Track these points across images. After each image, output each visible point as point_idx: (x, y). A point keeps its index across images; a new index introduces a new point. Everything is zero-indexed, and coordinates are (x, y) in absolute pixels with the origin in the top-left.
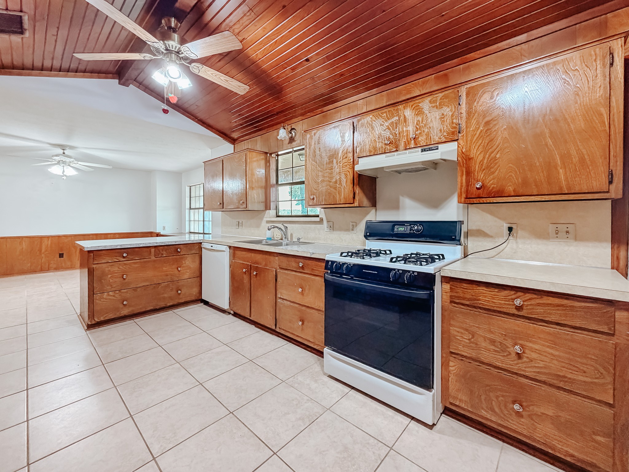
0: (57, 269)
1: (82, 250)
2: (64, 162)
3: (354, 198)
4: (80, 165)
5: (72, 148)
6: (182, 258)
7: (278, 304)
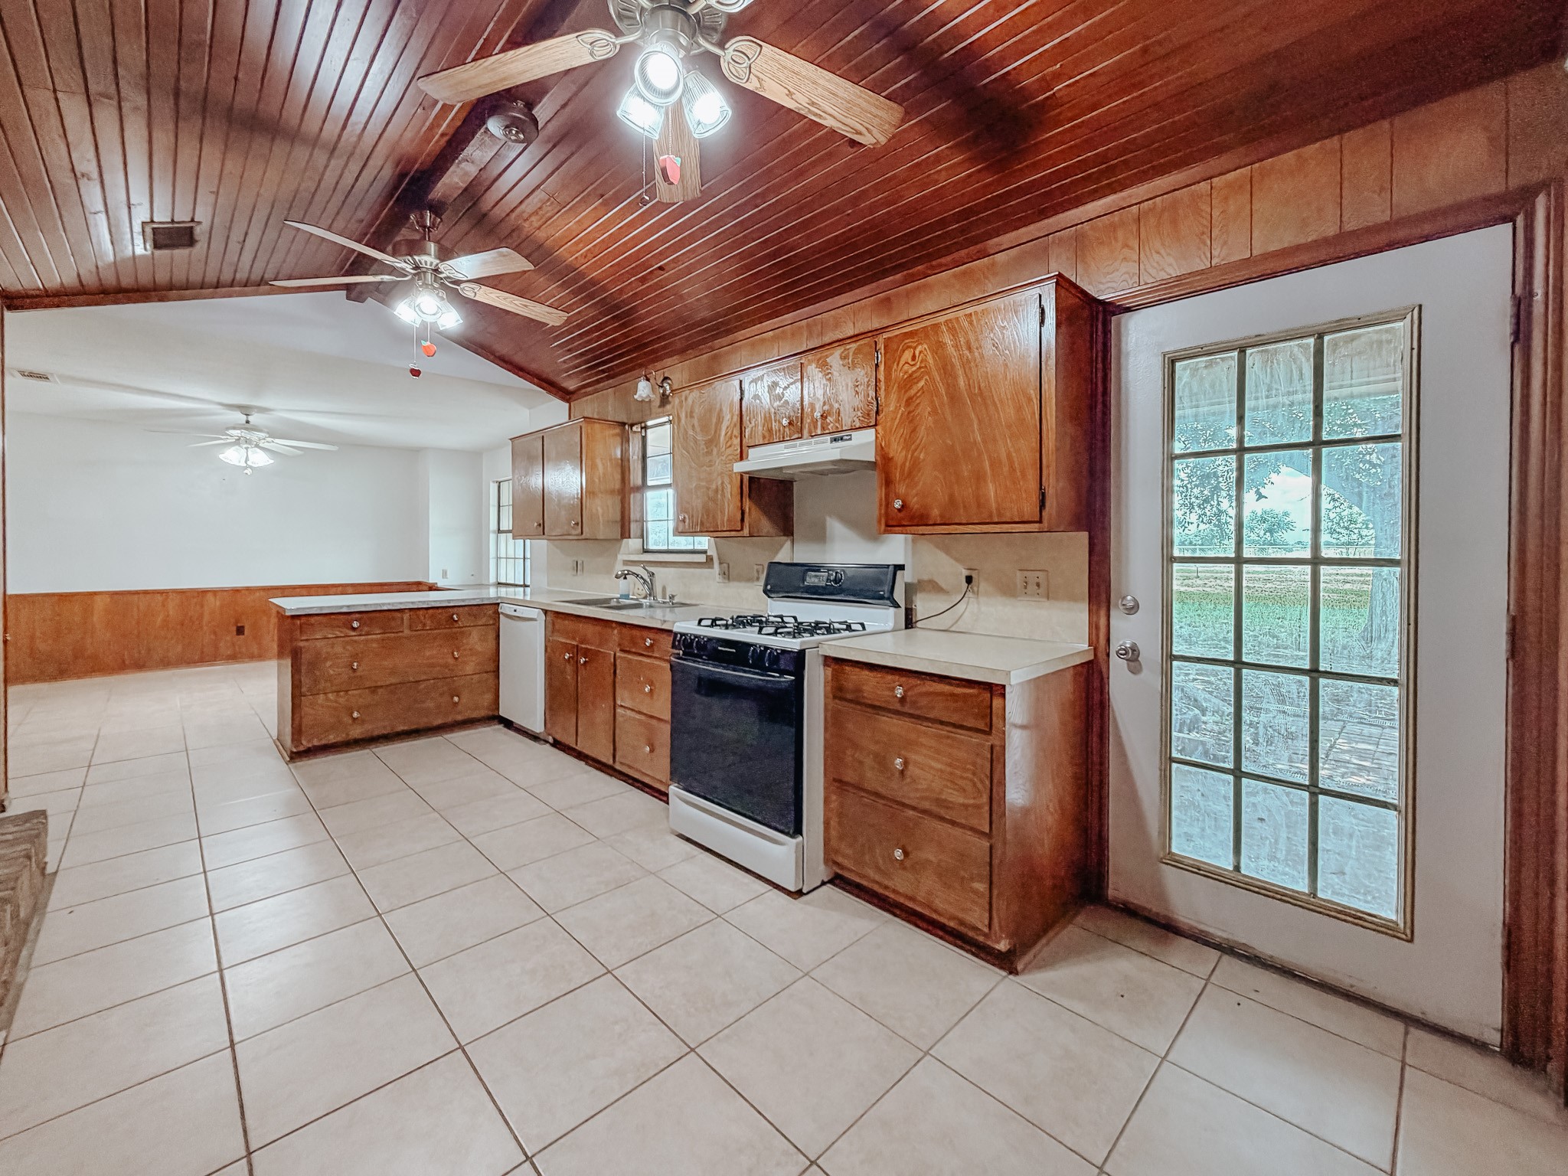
0: (234, 657)
1: (281, 615)
2: (247, 441)
3: (742, 520)
4: (280, 444)
5: (263, 410)
6: (462, 633)
7: (619, 719)
